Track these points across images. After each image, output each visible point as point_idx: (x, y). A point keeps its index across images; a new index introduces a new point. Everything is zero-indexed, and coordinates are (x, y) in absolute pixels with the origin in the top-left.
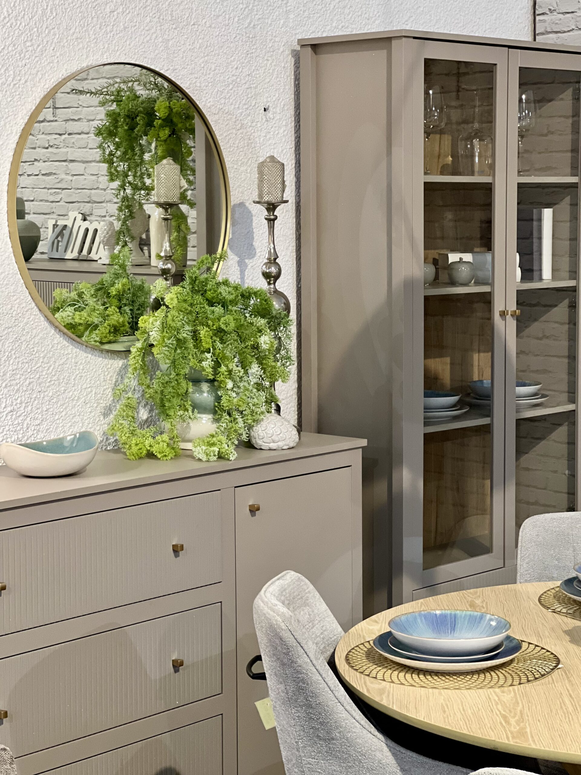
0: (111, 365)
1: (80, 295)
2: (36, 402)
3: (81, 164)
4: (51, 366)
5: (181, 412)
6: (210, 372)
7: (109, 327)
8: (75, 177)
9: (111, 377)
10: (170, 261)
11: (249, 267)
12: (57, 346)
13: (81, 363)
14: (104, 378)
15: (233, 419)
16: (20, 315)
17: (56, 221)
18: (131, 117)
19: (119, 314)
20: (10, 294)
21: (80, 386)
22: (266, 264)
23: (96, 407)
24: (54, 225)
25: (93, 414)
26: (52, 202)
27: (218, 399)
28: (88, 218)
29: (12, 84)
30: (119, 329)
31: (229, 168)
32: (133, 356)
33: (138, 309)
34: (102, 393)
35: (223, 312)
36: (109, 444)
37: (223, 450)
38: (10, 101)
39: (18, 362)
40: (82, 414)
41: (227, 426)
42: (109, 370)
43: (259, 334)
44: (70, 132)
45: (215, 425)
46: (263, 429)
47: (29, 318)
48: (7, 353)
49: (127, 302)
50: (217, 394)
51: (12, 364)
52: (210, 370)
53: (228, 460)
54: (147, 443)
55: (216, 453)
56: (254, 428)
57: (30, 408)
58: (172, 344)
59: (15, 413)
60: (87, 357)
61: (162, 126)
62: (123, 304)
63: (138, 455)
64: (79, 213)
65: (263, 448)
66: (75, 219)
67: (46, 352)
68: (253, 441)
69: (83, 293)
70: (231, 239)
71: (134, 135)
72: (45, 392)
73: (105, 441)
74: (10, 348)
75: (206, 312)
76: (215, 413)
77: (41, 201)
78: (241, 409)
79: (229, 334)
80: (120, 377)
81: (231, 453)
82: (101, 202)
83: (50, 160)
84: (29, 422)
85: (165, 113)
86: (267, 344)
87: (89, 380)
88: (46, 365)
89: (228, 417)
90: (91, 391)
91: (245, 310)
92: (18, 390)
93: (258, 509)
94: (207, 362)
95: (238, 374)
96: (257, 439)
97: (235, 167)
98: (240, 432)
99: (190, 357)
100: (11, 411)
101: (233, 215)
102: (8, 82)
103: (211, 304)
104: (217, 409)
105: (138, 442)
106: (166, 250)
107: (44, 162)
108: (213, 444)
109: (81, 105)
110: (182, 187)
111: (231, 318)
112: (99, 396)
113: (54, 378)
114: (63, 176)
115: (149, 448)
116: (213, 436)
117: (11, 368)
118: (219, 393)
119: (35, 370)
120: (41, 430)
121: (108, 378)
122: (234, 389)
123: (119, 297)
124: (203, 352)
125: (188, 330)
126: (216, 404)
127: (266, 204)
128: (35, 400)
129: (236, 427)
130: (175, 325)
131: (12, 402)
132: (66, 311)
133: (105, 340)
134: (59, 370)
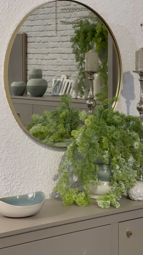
0: (58, 154)
1: (45, 117)
2: (18, 173)
3: (67, 55)
4: (26, 155)
5: (92, 181)
6: (107, 161)
7: (58, 134)
8: (64, 60)
9: (58, 160)
10: (92, 100)
11: (132, 104)
12: (29, 145)
13: (42, 153)
14: (54, 161)
15: (119, 185)
16: (9, 129)
17: (56, 79)
18: (85, 33)
19: (64, 128)
20: (4, 118)
21: (41, 165)
22: (139, 103)
23: (50, 176)
24: (55, 81)
25: (48, 179)
26: (55, 71)
27: (112, 174)
28: (69, 78)
29: (8, 10)
30: (64, 136)
31: (122, 54)
32: (68, 151)
33: (74, 125)
34: (53, 168)
35: (115, 129)
36: (57, 194)
37: (113, 203)
38: (7, 19)
39: (8, 153)
40: (43, 179)
41: (116, 188)
42: (57, 157)
43: (134, 141)
44: (63, 41)
45: (110, 187)
46: (135, 190)
47: (14, 131)
48: (2, 149)
49: (69, 122)
50: (111, 172)
51: (5, 154)
52: (107, 160)
53: (115, 207)
54: (73, 197)
55: (109, 204)
56: (131, 189)
57: (14, 176)
58: (87, 146)
59: (6, 180)
60: (46, 150)
61: (98, 37)
62: (66, 122)
63: (68, 203)
64: (66, 76)
65: (135, 200)
66: (64, 78)
67: (23, 148)
68: (130, 196)
69: (47, 117)
70: (123, 90)
71: (86, 41)
72: (23, 168)
73: (54, 193)
74: (4, 146)
75: (106, 129)
76: (110, 181)
77: (50, 70)
78: (123, 180)
79: (118, 141)
80: (63, 160)
81: (117, 204)
82: (75, 71)
83: (55, 53)
84: (14, 184)
85: (100, 31)
86: (138, 146)
87: (46, 162)
88: (23, 155)
89: (116, 184)
90: (48, 168)
91: (127, 127)
92: (8, 168)
93: (131, 234)
94: (106, 155)
95: (122, 162)
96: (132, 195)
97: (125, 53)
98: (123, 191)
99: (97, 152)
100: (4, 179)
101: (124, 78)
102: (5, 9)
103: (109, 124)
104: (111, 179)
105: (69, 196)
106: (90, 95)
107: (52, 54)
108: (108, 199)
109: (68, 29)
110: (99, 64)
111: (119, 132)
112: (51, 170)
113: (28, 161)
114: (59, 60)
115: (74, 200)
116: (108, 194)
117: (4, 156)
118: (112, 171)
119: (17, 157)
120: (20, 188)
121: (57, 161)
122: (120, 169)
123: (65, 118)
124: (104, 150)
125: (96, 139)
126: (111, 176)
127: (139, 73)
128: (17, 173)
129: (120, 189)
130: (89, 136)
131: (5, 174)
132: (37, 126)
133: (56, 141)
134: (30, 157)
